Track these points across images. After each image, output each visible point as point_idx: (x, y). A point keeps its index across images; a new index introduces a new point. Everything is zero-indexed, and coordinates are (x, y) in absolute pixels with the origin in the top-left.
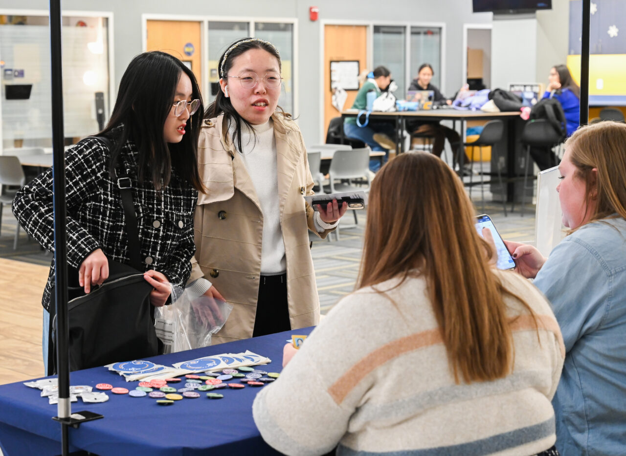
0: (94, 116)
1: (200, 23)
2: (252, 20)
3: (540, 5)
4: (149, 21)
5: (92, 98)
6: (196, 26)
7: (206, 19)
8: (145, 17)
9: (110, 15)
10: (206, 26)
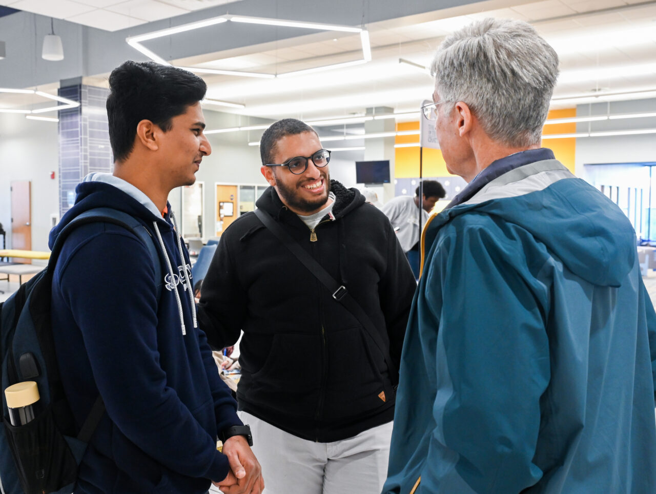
0: (197, 225)
1: (236, 186)
2: (256, 185)
3: (385, 181)
4: (218, 186)
5: (197, 218)
6: (234, 188)
7: (239, 184)
8: (216, 184)
9: (203, 183)
10: (239, 188)
